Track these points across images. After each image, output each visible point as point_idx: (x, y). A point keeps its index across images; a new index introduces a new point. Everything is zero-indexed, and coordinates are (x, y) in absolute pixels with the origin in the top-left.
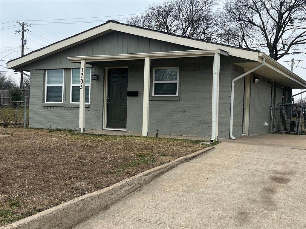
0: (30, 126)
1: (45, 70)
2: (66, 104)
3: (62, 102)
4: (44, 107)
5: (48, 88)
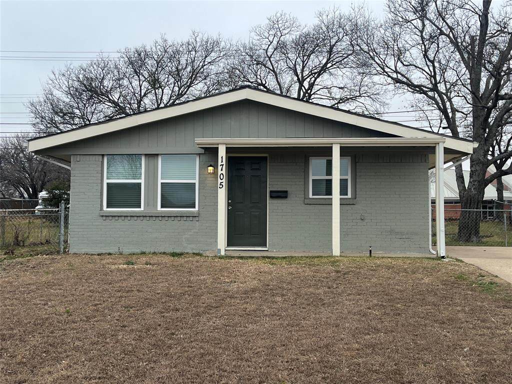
0: (72, 251)
1: (103, 155)
2: (151, 211)
3: (142, 208)
4: (104, 218)
5: (109, 185)
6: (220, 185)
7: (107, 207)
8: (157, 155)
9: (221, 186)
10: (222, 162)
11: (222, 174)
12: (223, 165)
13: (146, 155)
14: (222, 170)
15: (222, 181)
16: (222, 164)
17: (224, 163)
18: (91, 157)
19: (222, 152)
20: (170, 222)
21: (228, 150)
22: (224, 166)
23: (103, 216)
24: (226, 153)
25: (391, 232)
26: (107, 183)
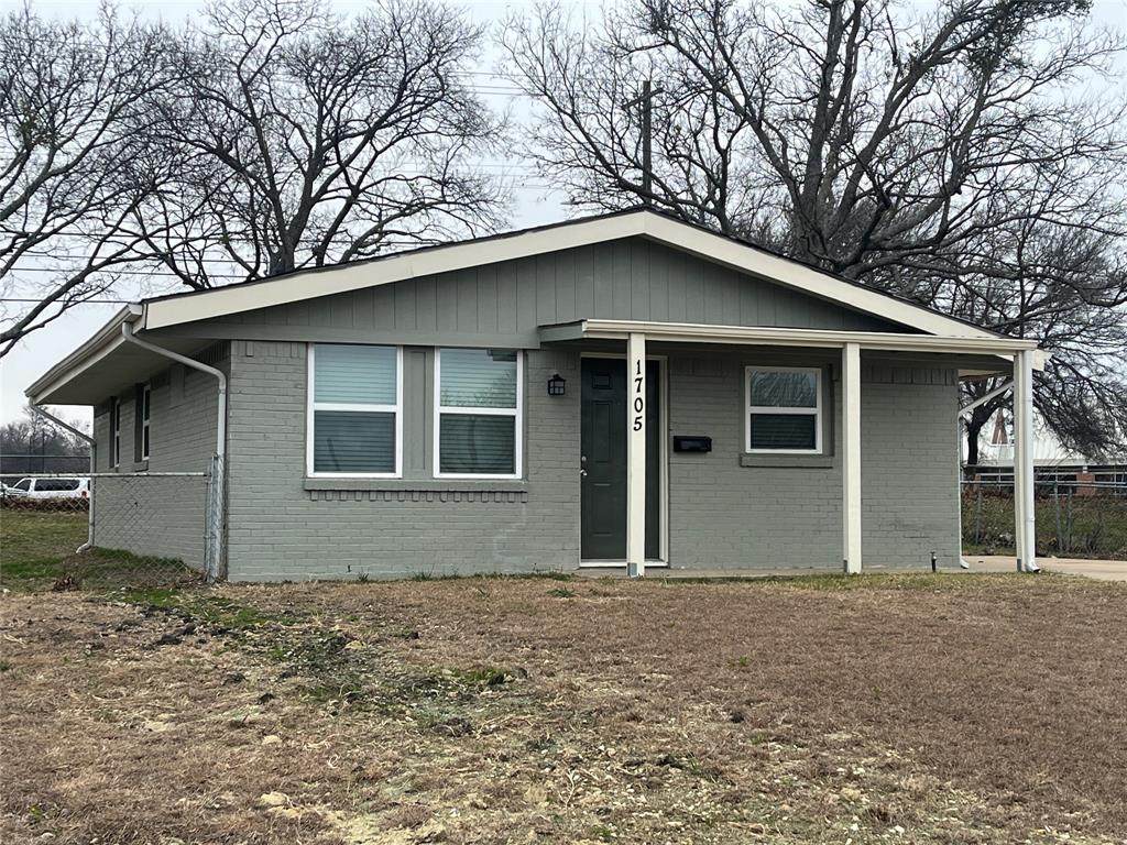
1: (306, 344)
2: (418, 480)
3: (399, 473)
4: (315, 496)
5: (320, 416)
6: (636, 423)
7: (316, 470)
8: (432, 348)
9: (637, 426)
10: (639, 373)
11: (640, 399)
12: (640, 380)
13: (406, 347)
14: (639, 390)
15: (639, 415)
16: (640, 376)
17: (643, 375)
18: (280, 346)
19: (637, 353)
20: (464, 506)
21: (650, 347)
22: (643, 381)
23: (310, 491)
24: (647, 353)
25: (898, 524)
26: (315, 412)
